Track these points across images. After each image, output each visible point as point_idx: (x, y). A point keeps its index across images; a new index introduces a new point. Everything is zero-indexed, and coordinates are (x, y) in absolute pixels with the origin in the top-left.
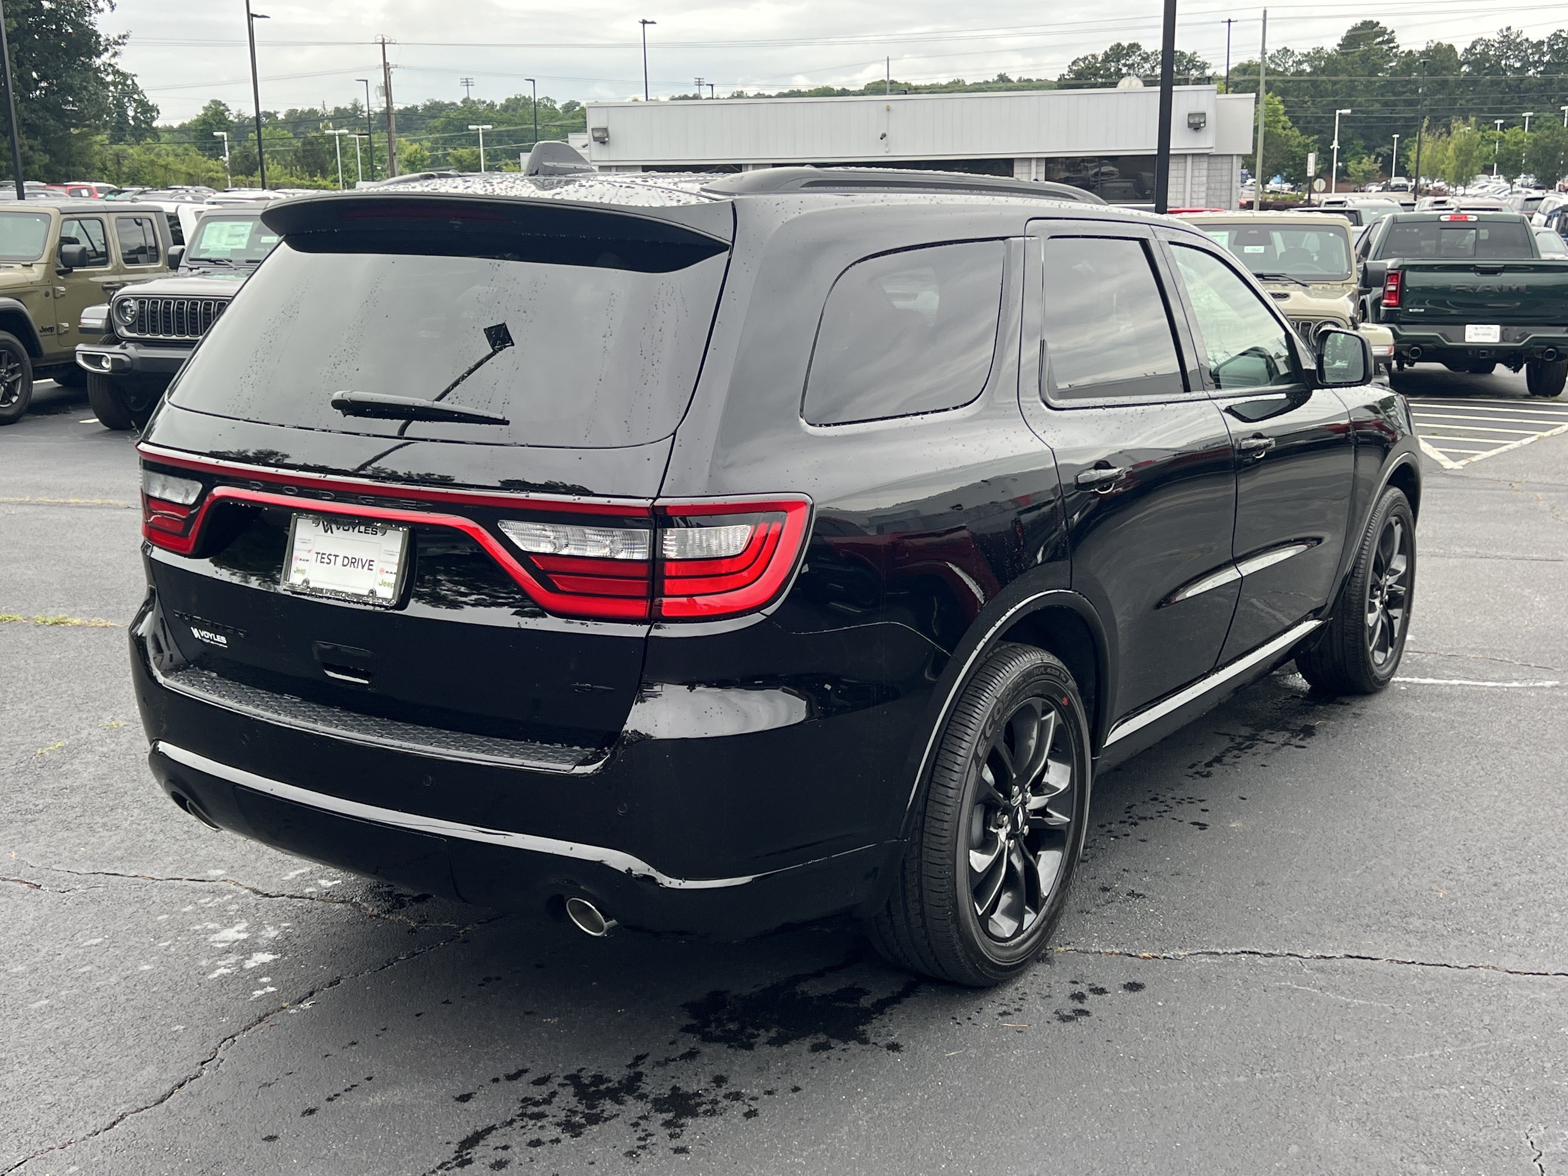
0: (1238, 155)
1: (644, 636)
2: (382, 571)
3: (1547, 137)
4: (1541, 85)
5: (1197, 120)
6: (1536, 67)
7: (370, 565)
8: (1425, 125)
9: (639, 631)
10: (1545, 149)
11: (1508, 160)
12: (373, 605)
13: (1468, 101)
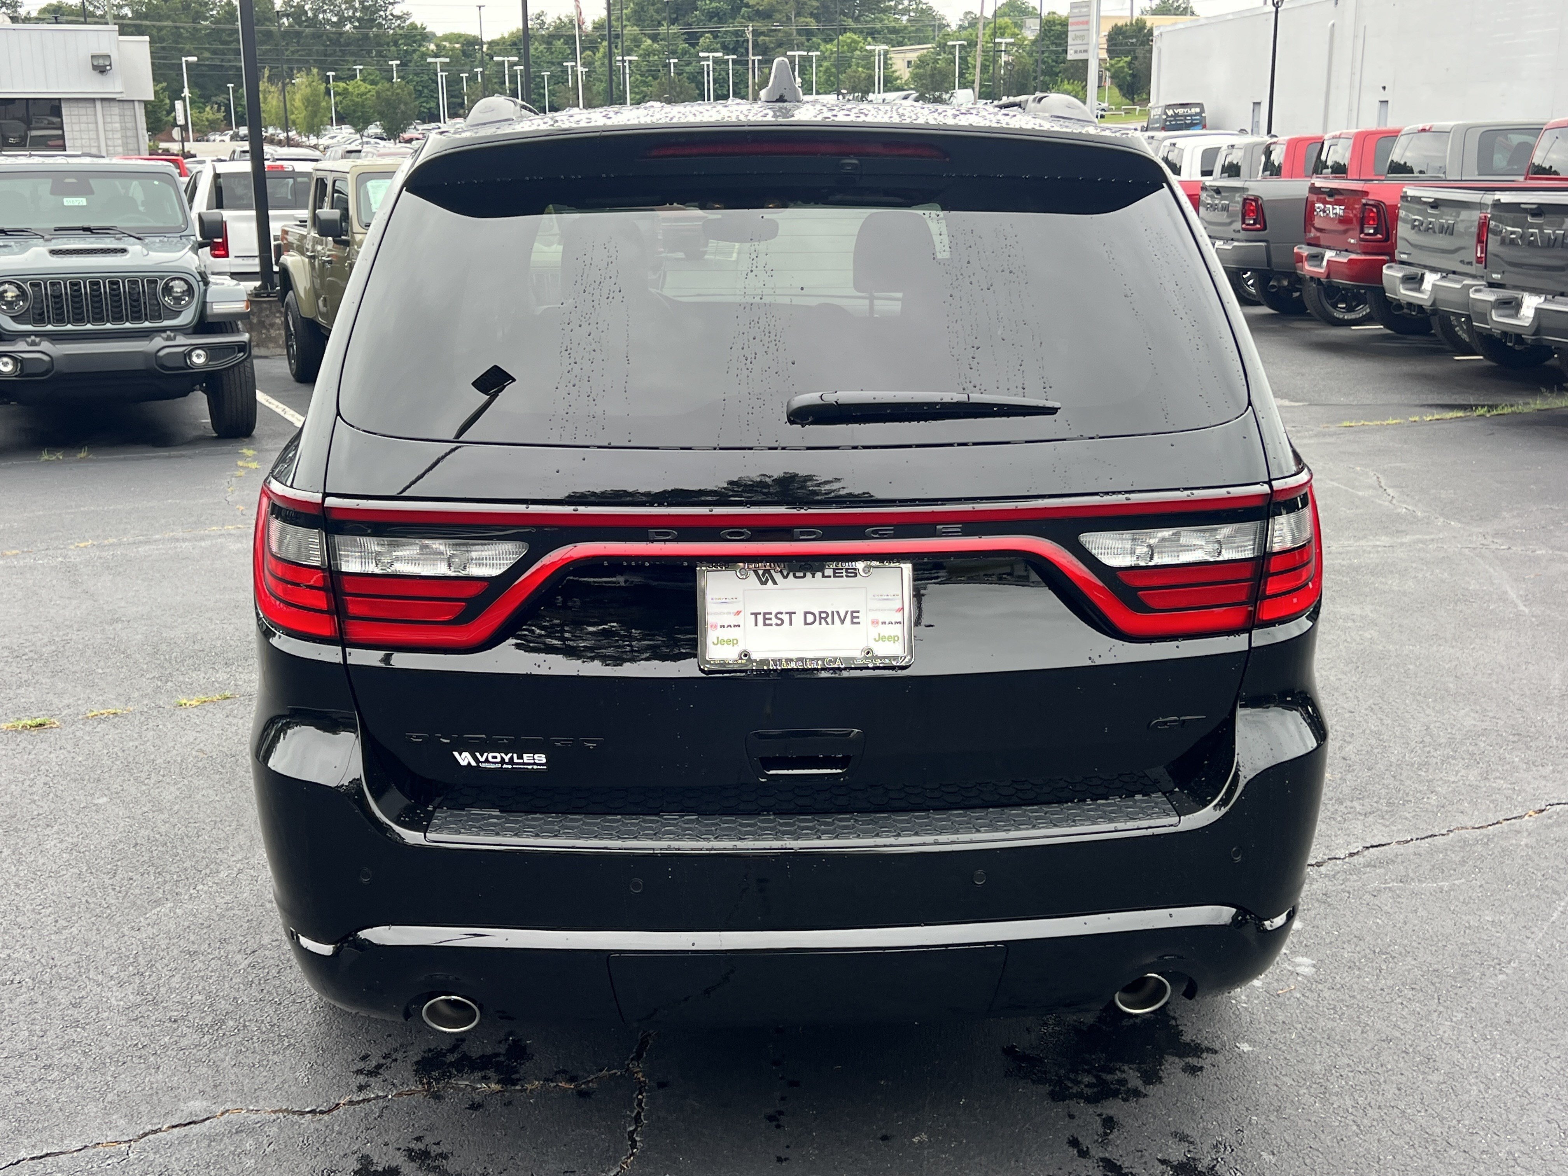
0: (139, 101)
1: (1247, 648)
2: (875, 622)
3: (388, 90)
4: (359, 40)
5: (101, 62)
6: (351, 23)
7: (853, 617)
8: (266, 75)
9: (1237, 643)
10: (388, 102)
11: (355, 111)
12: (874, 668)
13: (293, 52)
